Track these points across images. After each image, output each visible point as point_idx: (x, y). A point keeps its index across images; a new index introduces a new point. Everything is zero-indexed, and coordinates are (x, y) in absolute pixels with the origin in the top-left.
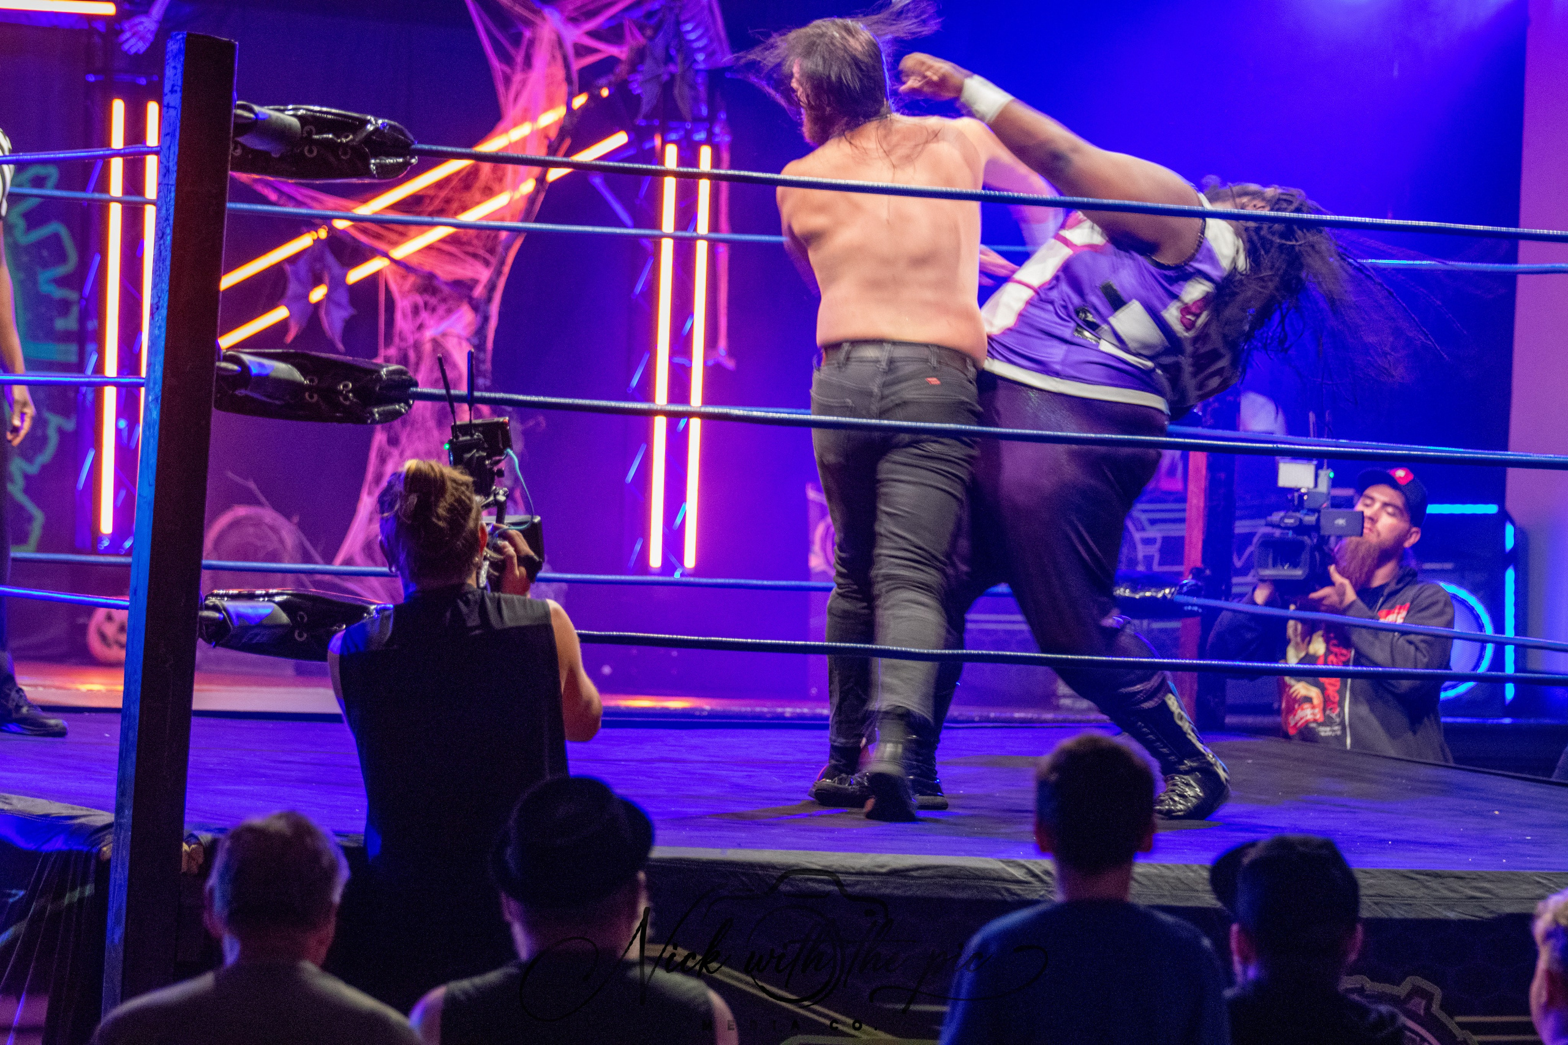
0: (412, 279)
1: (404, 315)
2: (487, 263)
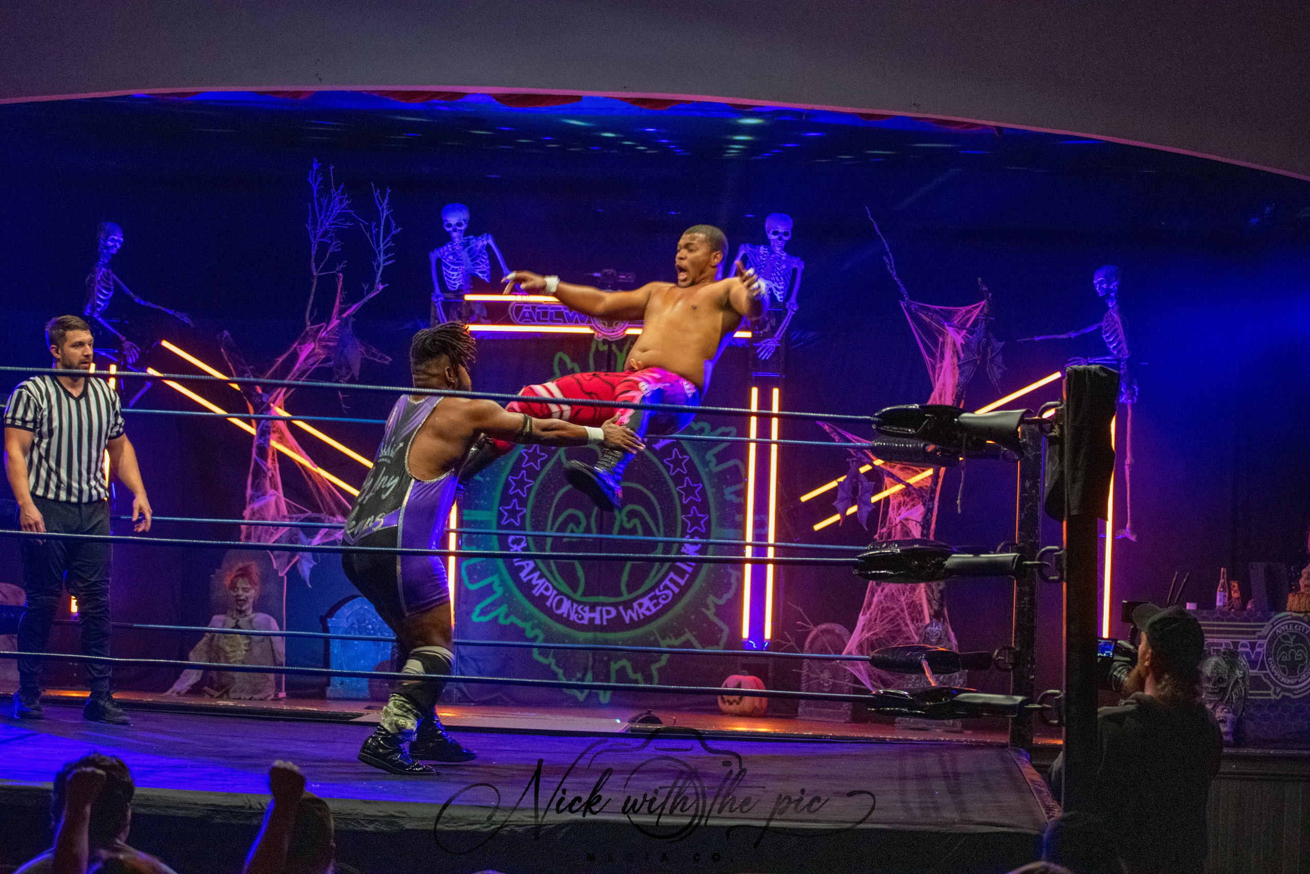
1: (892, 511)
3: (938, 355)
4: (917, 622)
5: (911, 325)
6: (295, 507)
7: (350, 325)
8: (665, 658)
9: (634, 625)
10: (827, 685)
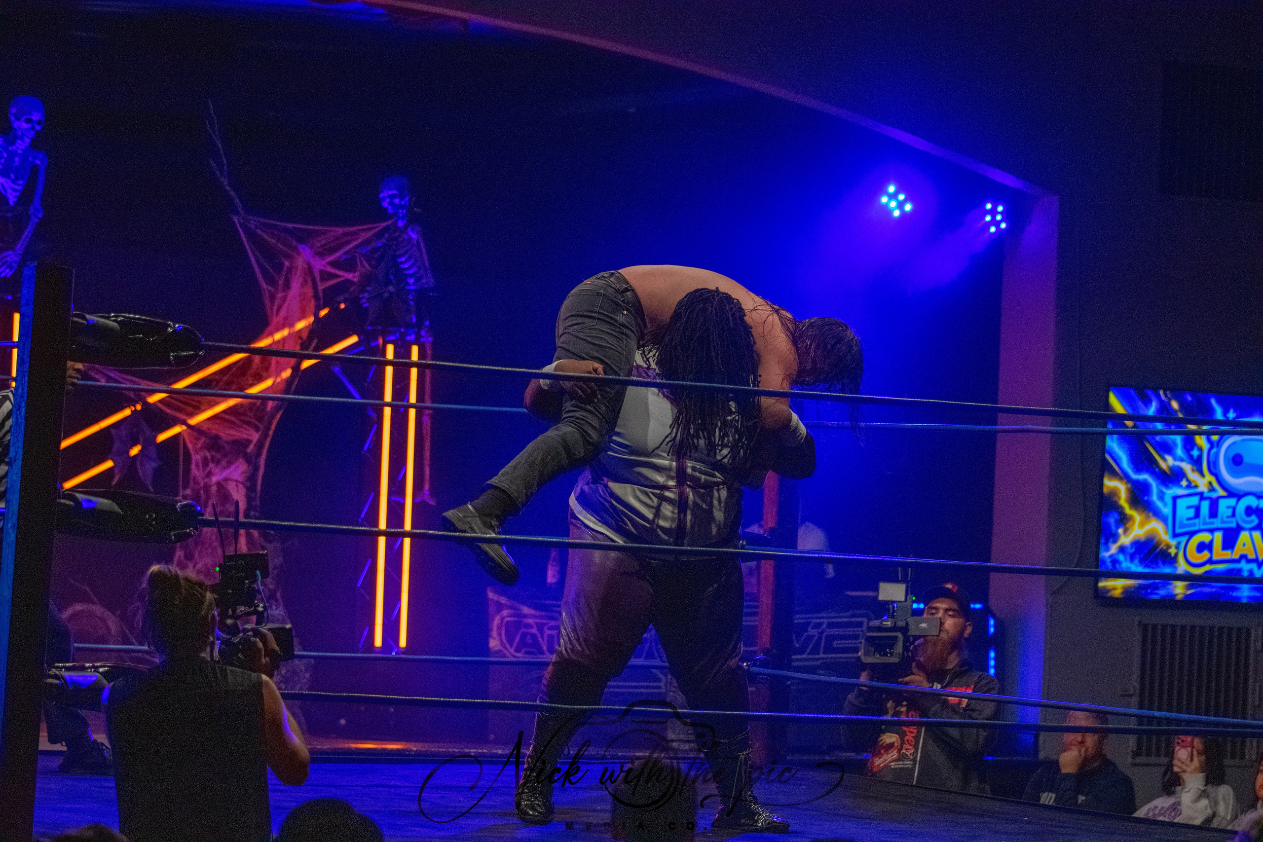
0: (203, 439)
1: (197, 465)
2: (257, 429)
3: (281, 282)
5: (247, 246)
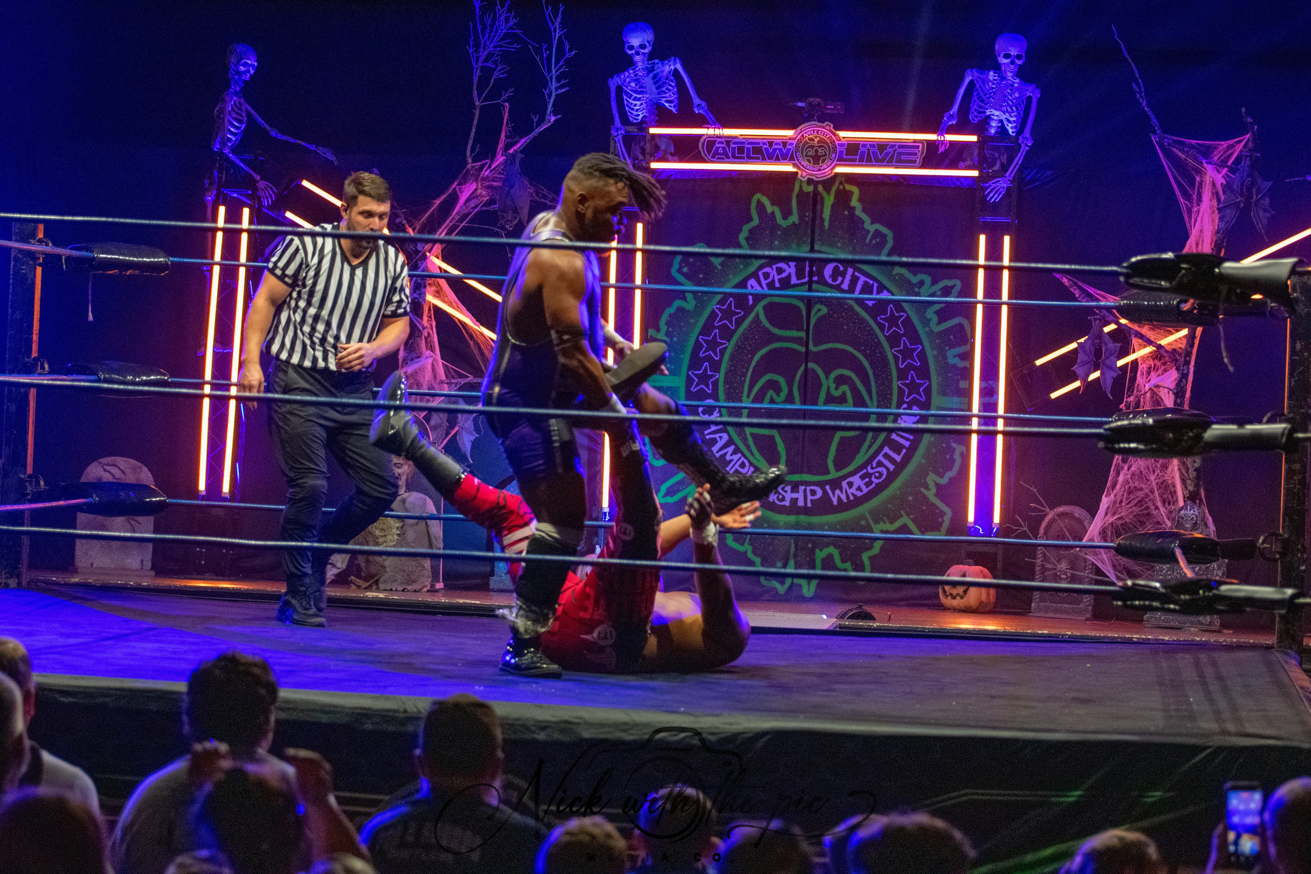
1: (1142, 375)
3: (1194, 197)
4: (1169, 504)
5: (1164, 163)
6: (455, 371)
7: (517, 162)
8: (878, 545)
9: (843, 507)
10: (1064, 577)
